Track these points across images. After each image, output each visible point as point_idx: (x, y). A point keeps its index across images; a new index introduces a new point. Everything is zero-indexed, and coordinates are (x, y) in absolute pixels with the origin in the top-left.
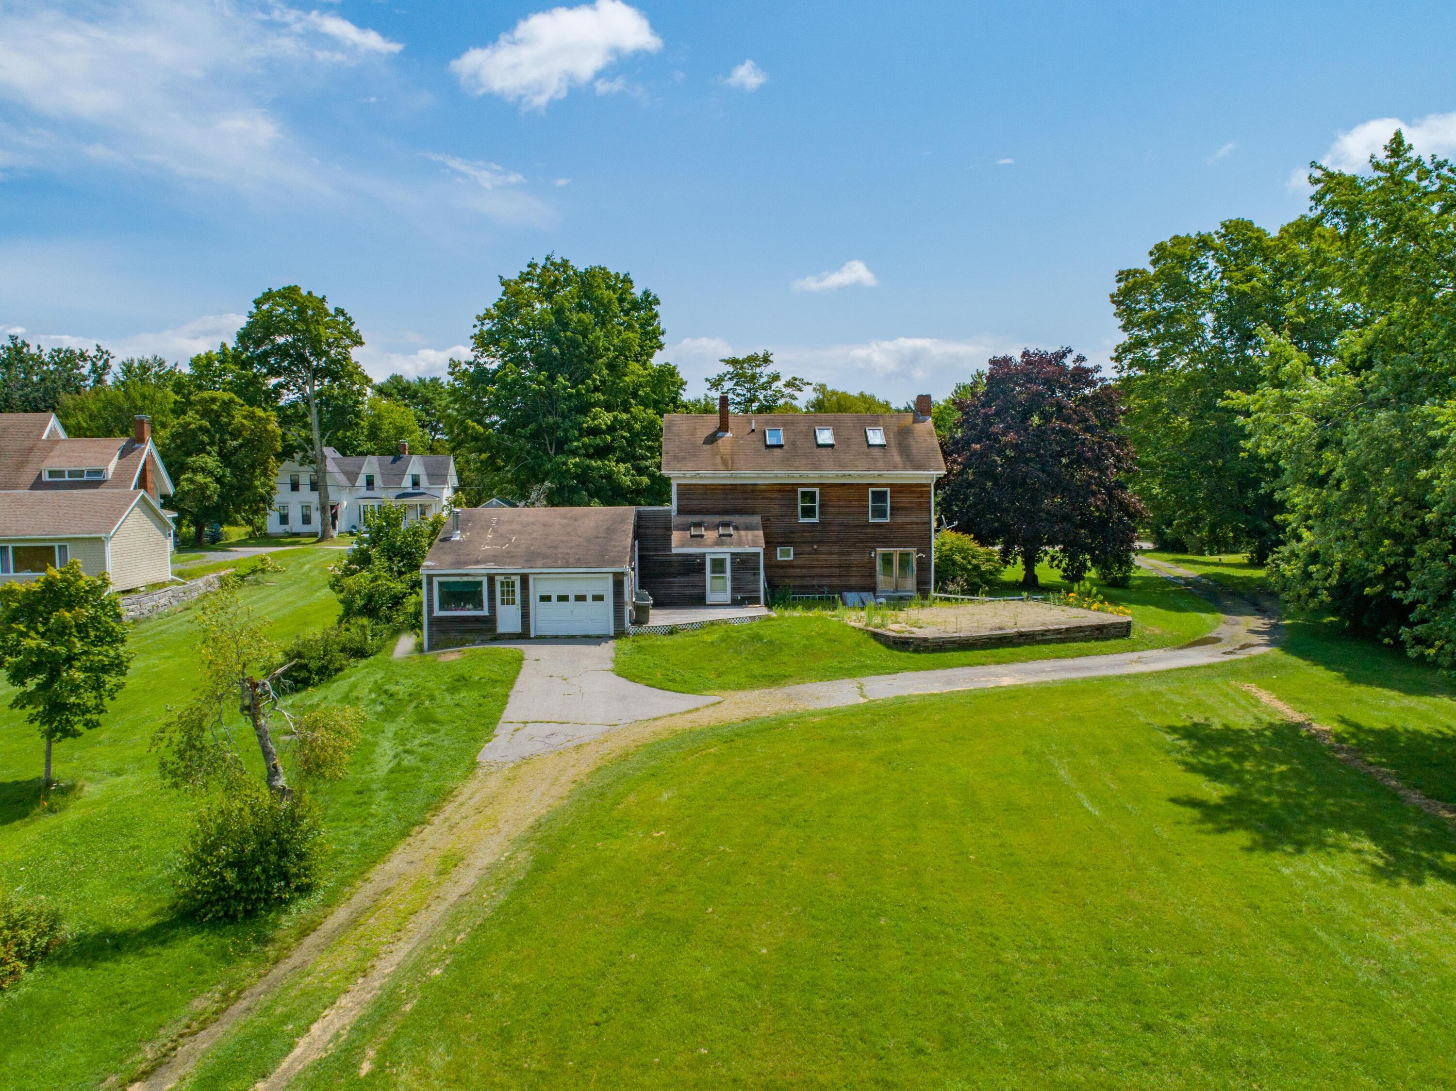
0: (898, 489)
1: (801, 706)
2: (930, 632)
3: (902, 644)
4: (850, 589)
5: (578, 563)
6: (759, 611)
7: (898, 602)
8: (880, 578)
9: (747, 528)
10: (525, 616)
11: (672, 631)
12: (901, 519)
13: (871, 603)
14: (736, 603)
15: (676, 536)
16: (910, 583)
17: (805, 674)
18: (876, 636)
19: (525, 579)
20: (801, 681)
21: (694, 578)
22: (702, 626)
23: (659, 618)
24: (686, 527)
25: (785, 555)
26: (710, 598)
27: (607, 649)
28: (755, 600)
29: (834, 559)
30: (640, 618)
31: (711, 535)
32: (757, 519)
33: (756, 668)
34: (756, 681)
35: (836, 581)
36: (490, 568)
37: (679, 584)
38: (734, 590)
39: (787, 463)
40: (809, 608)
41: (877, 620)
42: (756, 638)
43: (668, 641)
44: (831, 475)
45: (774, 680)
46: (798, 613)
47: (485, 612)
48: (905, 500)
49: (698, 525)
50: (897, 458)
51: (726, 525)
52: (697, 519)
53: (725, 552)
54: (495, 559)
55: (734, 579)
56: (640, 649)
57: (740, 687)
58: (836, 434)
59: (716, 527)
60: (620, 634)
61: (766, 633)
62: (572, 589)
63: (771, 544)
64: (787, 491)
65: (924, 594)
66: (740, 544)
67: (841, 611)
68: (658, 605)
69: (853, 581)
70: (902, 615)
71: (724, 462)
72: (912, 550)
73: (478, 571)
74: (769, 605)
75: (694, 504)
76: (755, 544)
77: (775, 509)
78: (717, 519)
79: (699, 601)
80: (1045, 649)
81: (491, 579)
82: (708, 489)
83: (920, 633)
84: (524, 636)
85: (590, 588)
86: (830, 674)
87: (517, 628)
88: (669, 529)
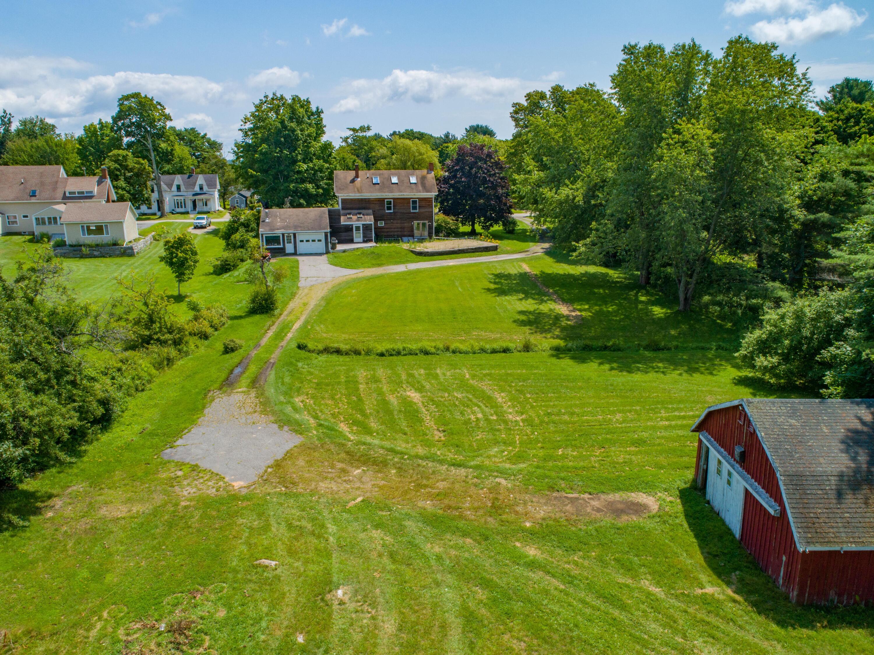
0: (421, 200)
1: (388, 272)
2: (430, 250)
3: (420, 254)
4: (405, 236)
5: (313, 229)
6: (373, 244)
7: (421, 240)
8: (415, 232)
9: (367, 215)
10: (295, 247)
11: (344, 251)
12: (422, 210)
13: (411, 241)
14: (364, 242)
15: (342, 218)
16: (426, 233)
17: (389, 263)
18: (412, 252)
19: (295, 235)
20: (388, 265)
21: (349, 233)
22: (354, 249)
23: (340, 247)
24: (345, 215)
25: (381, 224)
26: (355, 240)
27: (324, 257)
28: (371, 241)
29: (399, 225)
30: (334, 247)
31: (355, 218)
32: (370, 211)
33: (374, 262)
34: (374, 266)
35: (399, 233)
36: (283, 231)
37: (344, 235)
38: (364, 237)
39: (381, 190)
40: (390, 243)
41: (413, 246)
42: (373, 253)
43: (343, 254)
44: (397, 195)
45: (379, 265)
46: (386, 245)
47: (282, 246)
48: (423, 203)
49: (350, 214)
50: (421, 188)
51: (360, 214)
52: (349, 211)
53: (360, 224)
54: (283, 228)
55: (364, 233)
56: (335, 257)
57: (369, 267)
58: (398, 179)
59: (356, 214)
60: (327, 252)
61: (376, 251)
62: (311, 238)
63: (376, 220)
64: (381, 201)
65: (430, 236)
66: (365, 221)
67: (401, 243)
68: (339, 243)
69: (406, 233)
70: (422, 245)
71: (358, 191)
72: (426, 222)
73: (279, 232)
74: (376, 242)
75: (348, 206)
76: (370, 221)
77: (377, 207)
78: (356, 211)
79: (351, 241)
80: (467, 255)
81: (283, 235)
82: (352, 201)
83: (426, 250)
84: (295, 254)
85: (316, 237)
86: (397, 263)
87: (293, 252)
88: (340, 216)
